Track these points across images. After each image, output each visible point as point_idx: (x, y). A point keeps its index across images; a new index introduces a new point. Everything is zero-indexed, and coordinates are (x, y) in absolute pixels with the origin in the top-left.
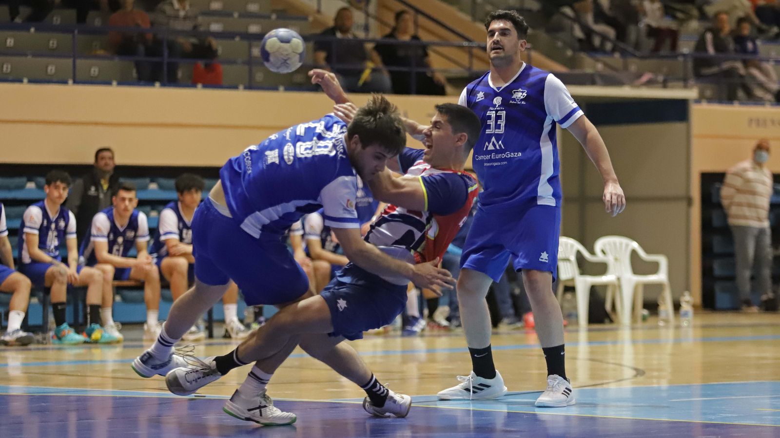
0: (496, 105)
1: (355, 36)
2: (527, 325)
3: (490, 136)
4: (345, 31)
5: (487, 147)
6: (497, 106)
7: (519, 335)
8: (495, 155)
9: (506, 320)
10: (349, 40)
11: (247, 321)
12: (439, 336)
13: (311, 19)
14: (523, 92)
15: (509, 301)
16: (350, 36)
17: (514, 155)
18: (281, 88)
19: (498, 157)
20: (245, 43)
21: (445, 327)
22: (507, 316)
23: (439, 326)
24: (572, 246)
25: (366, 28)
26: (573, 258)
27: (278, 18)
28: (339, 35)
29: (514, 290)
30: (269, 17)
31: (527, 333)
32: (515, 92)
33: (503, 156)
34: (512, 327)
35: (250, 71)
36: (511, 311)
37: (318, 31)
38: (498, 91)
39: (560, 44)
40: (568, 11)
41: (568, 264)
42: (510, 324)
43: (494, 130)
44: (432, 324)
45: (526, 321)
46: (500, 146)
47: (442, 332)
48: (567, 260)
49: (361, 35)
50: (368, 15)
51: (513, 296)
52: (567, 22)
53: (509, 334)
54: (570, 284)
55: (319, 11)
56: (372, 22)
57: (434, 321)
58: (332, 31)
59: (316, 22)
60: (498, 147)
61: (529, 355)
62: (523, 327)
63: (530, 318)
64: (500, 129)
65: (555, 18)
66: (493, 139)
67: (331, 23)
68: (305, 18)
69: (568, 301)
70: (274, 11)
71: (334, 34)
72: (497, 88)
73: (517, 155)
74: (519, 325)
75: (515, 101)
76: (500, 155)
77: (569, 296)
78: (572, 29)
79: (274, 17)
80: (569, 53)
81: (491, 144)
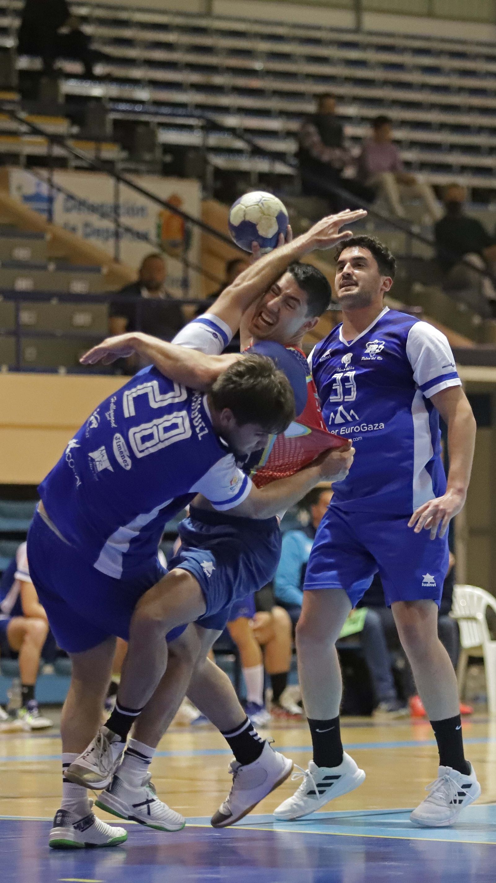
0: (344, 364)
1: (168, 295)
2: (415, 713)
3: (338, 404)
4: (153, 287)
5: (333, 420)
6: (346, 365)
7: (404, 727)
8: (345, 429)
9: (384, 706)
10: (159, 301)
11: (11, 706)
12: (288, 728)
13: (105, 270)
14: (379, 344)
15: (390, 678)
16: (161, 295)
17: (374, 427)
18: (62, 370)
19: (349, 432)
20: (11, 305)
21: (296, 715)
22: (386, 699)
23: (288, 714)
24: (480, 598)
25: (185, 284)
26: (481, 616)
27: (59, 268)
28: (145, 294)
29: (395, 661)
30: (44, 268)
31: (414, 724)
32: (369, 345)
33: (357, 429)
34: (393, 715)
35: (18, 343)
36: (392, 693)
37: (115, 287)
38: (348, 346)
39: (462, 307)
40: (475, 259)
41: (474, 624)
42: (391, 711)
43: (342, 397)
44: (278, 711)
45: (413, 707)
46: (353, 417)
47: (293, 722)
48: (472, 619)
49: (177, 293)
50: (187, 264)
51: (395, 671)
52: (473, 276)
53: (388, 725)
54: (476, 654)
55: (116, 260)
56: (193, 275)
57: (281, 707)
58: (135, 288)
59: (113, 276)
60: (349, 418)
61: (418, 756)
62: (407, 716)
63: (418, 703)
64: (350, 395)
65: (457, 269)
66: (341, 408)
67: (134, 277)
68: (97, 269)
69: (474, 678)
70: (50, 259)
71: (139, 293)
72: (348, 342)
73: (378, 427)
74: (403, 712)
75: (369, 357)
76: (352, 428)
77: (474, 670)
78: (480, 286)
79: (52, 267)
80: (477, 320)
81: (338, 415)
